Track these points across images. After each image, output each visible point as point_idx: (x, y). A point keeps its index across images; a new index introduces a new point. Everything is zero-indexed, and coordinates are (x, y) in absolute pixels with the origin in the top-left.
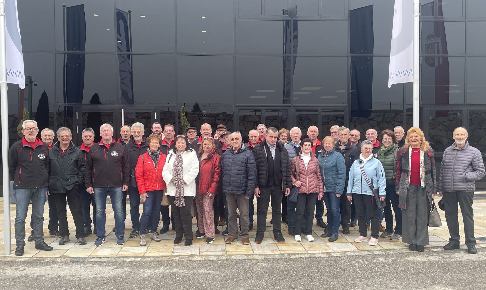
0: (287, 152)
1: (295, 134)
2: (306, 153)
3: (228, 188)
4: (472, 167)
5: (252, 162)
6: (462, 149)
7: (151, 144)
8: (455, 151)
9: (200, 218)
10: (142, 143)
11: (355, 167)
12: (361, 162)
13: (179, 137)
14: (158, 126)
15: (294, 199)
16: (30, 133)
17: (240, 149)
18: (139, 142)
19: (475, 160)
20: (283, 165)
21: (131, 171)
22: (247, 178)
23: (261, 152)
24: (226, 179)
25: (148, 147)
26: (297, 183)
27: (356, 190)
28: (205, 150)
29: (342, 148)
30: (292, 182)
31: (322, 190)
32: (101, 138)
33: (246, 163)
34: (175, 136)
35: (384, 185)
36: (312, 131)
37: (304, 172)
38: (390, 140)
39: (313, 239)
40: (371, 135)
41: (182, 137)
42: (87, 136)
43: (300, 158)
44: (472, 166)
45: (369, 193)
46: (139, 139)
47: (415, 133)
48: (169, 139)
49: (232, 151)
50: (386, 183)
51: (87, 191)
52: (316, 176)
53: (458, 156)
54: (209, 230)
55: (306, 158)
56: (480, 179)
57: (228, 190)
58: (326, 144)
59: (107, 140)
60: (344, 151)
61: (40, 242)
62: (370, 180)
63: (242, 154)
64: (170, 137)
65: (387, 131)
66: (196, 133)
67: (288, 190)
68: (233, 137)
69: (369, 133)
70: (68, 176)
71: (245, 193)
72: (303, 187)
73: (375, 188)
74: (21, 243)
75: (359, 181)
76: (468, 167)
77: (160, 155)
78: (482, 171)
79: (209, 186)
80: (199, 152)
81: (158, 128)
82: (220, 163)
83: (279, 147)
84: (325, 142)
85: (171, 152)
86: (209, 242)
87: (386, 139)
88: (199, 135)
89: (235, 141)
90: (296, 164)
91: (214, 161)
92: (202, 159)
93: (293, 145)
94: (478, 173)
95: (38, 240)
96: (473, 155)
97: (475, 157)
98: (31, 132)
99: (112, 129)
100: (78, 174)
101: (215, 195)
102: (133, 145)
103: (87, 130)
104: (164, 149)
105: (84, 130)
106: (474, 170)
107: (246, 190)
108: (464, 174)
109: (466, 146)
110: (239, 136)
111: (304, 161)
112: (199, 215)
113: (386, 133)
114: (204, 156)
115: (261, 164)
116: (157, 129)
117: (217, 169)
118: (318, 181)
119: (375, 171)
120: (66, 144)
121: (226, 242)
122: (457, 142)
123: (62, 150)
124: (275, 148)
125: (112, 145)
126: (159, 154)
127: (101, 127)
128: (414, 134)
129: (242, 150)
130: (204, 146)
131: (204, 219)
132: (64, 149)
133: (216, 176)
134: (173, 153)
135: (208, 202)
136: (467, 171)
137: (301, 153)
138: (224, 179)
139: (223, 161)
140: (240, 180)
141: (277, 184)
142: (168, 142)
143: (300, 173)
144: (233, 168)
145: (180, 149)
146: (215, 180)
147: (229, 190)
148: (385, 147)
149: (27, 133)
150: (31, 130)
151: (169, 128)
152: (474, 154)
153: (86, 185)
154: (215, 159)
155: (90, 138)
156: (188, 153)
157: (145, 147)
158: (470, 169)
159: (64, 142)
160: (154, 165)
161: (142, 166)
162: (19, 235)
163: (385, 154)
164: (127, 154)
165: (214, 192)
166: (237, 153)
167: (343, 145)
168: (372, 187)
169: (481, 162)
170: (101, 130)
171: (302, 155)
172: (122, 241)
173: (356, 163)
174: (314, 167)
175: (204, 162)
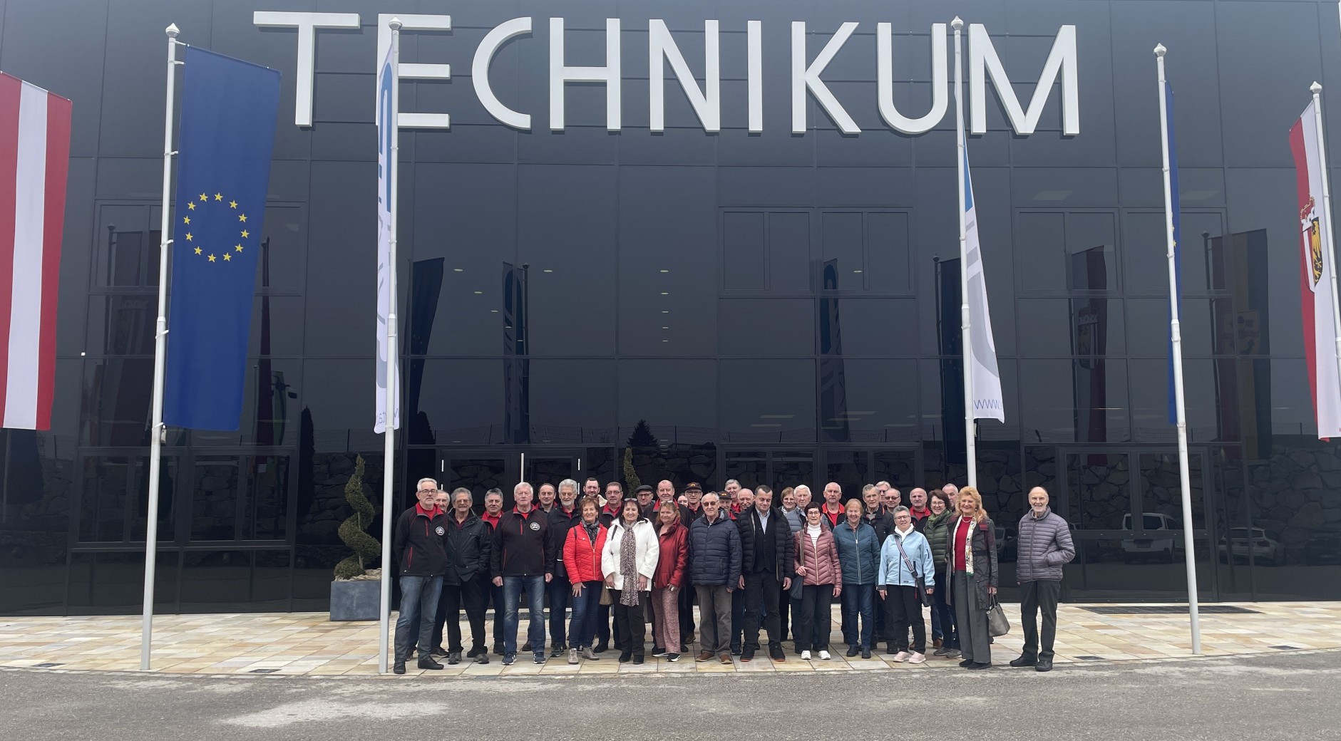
0: (787, 523)
1: (801, 496)
2: (814, 525)
3: (700, 576)
4: (1057, 544)
5: (736, 536)
6: (1041, 519)
7: (585, 512)
8: (1033, 521)
9: (658, 626)
10: (575, 511)
11: (889, 545)
12: (897, 537)
13: (628, 501)
14: (593, 485)
15: (796, 594)
16: (428, 497)
17: (717, 518)
18: (569, 509)
19: (1059, 534)
20: (779, 542)
21: (557, 552)
22: (729, 562)
23: (747, 522)
24: (698, 562)
25: (581, 516)
26: (801, 570)
27: (893, 579)
28: (664, 520)
29: (871, 517)
30: (794, 568)
31: (839, 580)
32: (516, 502)
33: (728, 539)
34: (623, 499)
35: (930, 571)
36: (831, 491)
37: (811, 553)
38: (941, 505)
39: (829, 656)
40: (917, 497)
41: (633, 501)
42: (492, 501)
43: (806, 532)
44: (1055, 542)
45: (912, 583)
46: (568, 504)
47: (969, 496)
48: (614, 505)
49: (705, 522)
50: (933, 568)
51: (494, 581)
52: (829, 559)
53: (1037, 528)
54: (672, 643)
55: (814, 532)
56: (1068, 561)
57: (702, 578)
58: (851, 511)
59: (524, 506)
60: (874, 521)
61: (425, 658)
62: (912, 563)
63: (721, 525)
64: (615, 502)
65: (936, 491)
66: (651, 496)
67: (788, 580)
68: (707, 501)
69: (915, 494)
70: (465, 561)
71: (726, 584)
72: (810, 576)
73: (920, 575)
74: (401, 657)
75: (896, 565)
76: (1050, 545)
77: (599, 529)
78: (1070, 551)
79: (671, 574)
80: (657, 523)
81: (594, 487)
82: (687, 539)
83: (775, 517)
84: (849, 509)
85: (616, 522)
86: (672, 660)
87: (935, 503)
88: (656, 498)
89: (710, 506)
90: (800, 542)
91: (678, 537)
92: (660, 535)
93: (797, 513)
94: (1064, 553)
95: (424, 654)
96: (1055, 527)
97: (1058, 529)
98: (430, 496)
99: (532, 489)
100: (478, 558)
101: (679, 589)
102: (561, 514)
103: (493, 492)
104: (605, 519)
105: (488, 492)
106: (1059, 549)
107: (727, 579)
108: (1044, 555)
109: (1047, 513)
110: (715, 499)
111: (812, 536)
112: (657, 620)
113: (935, 494)
114: (664, 530)
115: (747, 540)
116: (592, 490)
117: (682, 549)
118: (834, 566)
119: (919, 550)
120: (463, 513)
121: (697, 659)
122: (1036, 509)
123: (458, 522)
124: (768, 516)
125: (531, 514)
126: (599, 527)
127: (516, 488)
128: (968, 498)
129: (721, 519)
130: (661, 514)
131: (664, 626)
132: (460, 521)
133: (681, 559)
134: (619, 525)
135: (669, 599)
136: (1049, 550)
137: (807, 525)
138: (694, 563)
139: (691, 536)
140: (719, 564)
141: (769, 569)
142: (612, 509)
143: (805, 554)
144: (709, 546)
145: (629, 519)
146: (679, 565)
147: (703, 580)
148: (935, 515)
149: (424, 497)
150: (430, 493)
151: (613, 488)
152: (1057, 525)
153: (492, 573)
154: (679, 533)
155: (498, 504)
156: (642, 525)
157: (578, 517)
158: (1053, 547)
159: (461, 510)
160: (591, 542)
161: (574, 544)
162: (400, 644)
163: (934, 525)
164: (552, 526)
165: (677, 584)
166: (713, 525)
167: (871, 513)
168: (914, 574)
169: (1068, 538)
170: (517, 492)
171: (809, 527)
172: (541, 658)
173: (890, 538)
174: (826, 545)
175: (664, 539)
